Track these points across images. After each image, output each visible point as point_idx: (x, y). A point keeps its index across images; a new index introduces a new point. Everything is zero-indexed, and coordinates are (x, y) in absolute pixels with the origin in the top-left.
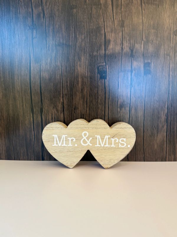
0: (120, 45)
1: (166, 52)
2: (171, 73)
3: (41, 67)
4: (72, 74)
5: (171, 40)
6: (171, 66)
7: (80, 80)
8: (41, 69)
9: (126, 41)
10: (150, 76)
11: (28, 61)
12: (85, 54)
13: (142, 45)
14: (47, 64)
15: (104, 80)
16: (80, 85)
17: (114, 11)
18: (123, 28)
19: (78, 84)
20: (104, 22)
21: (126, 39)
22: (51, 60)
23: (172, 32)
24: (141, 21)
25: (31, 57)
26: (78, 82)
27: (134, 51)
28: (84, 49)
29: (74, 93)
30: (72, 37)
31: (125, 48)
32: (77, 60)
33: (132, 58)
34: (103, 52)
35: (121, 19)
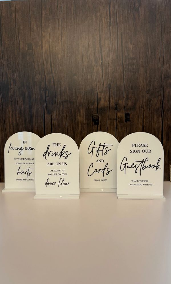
0: (108, 101)
1: (141, 106)
2: (144, 120)
3: (52, 117)
4: (74, 121)
5: (145, 98)
6: (144, 115)
7: (80, 126)
8: (52, 118)
9: (112, 98)
10: (129, 123)
11: (43, 113)
12: (83, 108)
13: (124, 101)
14: (56, 115)
15: (97, 126)
16: (80, 129)
17: (104, 77)
18: (110, 90)
19: (78, 128)
20: (97, 85)
21: (112, 97)
22: (59, 112)
23: (145, 91)
24: (123, 84)
25: (45, 110)
26: (78, 127)
27: (118, 105)
28: (83, 104)
29: (75, 134)
30: (74, 96)
31: (111, 104)
32: (78, 112)
33: (117, 111)
34: (96, 106)
35: (108, 83)
